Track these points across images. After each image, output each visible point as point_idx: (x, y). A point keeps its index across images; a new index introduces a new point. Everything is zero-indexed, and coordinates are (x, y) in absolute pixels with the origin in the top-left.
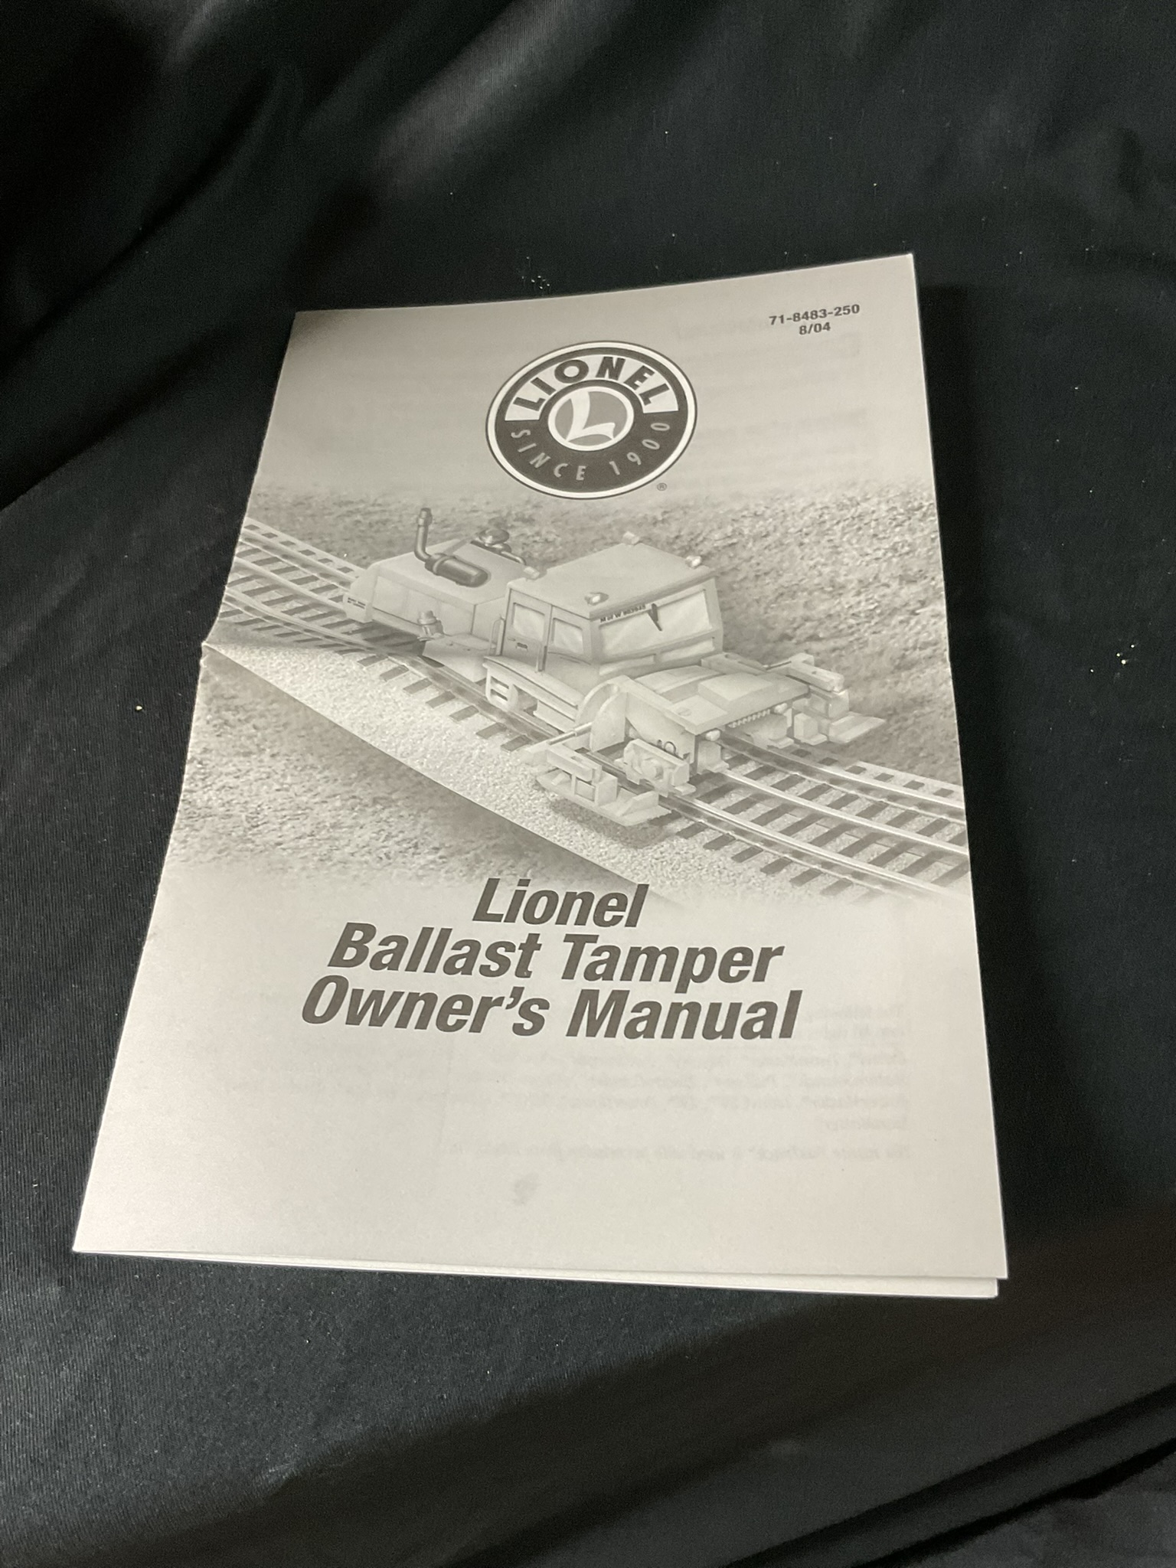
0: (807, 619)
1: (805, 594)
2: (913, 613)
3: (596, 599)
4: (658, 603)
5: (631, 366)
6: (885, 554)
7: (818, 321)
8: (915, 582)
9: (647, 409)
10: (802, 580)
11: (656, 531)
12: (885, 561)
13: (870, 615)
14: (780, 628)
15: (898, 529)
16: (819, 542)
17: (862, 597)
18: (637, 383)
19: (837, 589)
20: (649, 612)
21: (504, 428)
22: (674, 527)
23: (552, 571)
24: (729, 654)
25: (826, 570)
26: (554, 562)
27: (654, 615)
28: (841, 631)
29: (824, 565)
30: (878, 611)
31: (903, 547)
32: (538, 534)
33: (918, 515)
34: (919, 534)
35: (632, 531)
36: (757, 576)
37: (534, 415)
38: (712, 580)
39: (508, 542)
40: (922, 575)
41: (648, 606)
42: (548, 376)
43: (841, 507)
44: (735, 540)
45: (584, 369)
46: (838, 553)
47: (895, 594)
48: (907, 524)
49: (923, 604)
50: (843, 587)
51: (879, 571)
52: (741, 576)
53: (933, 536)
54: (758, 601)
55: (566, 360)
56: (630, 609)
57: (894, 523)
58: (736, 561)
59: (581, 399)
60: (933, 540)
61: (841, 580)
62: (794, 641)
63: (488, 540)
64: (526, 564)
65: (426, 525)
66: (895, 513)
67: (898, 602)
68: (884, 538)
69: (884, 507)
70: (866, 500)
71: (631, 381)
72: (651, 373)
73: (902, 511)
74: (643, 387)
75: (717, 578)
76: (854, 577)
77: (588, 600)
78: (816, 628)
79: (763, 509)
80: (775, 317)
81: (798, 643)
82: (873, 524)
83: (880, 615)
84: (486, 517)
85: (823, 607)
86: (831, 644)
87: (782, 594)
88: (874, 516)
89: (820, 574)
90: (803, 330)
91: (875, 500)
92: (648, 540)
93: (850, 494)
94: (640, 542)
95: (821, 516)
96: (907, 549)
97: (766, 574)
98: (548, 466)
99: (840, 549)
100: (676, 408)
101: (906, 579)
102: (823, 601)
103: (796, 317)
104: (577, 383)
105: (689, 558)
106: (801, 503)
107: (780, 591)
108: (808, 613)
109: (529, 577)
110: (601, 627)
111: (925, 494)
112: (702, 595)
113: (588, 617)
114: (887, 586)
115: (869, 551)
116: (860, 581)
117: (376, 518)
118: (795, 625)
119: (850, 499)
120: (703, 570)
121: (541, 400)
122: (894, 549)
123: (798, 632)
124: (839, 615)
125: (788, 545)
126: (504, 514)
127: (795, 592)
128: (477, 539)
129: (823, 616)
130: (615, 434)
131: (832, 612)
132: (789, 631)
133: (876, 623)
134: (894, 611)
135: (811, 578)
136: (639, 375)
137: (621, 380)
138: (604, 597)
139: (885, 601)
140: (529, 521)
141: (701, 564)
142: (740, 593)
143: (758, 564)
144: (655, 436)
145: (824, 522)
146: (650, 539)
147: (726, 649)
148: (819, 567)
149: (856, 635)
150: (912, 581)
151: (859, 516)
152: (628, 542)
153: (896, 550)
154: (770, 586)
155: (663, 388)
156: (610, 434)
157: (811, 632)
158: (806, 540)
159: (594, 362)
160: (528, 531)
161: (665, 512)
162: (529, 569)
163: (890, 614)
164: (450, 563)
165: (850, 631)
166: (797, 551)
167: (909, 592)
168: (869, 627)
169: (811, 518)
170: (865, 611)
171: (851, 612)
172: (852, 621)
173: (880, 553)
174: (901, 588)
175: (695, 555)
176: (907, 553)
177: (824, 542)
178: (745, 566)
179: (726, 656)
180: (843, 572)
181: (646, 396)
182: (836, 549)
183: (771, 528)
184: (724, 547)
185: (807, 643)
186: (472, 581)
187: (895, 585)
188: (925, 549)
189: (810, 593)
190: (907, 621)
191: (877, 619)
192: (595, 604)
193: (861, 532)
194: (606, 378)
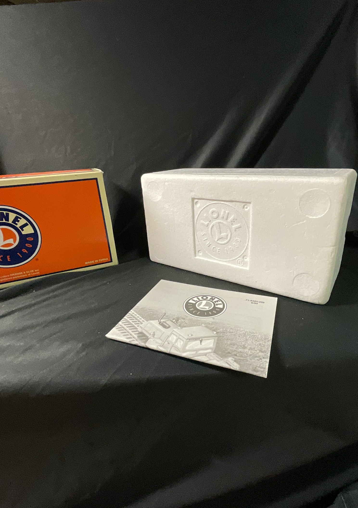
0: (235, 351)
1: (237, 346)
2: (261, 359)
3: (190, 335)
4: (203, 339)
5: (216, 300)
6: (257, 344)
7: (256, 302)
8: (263, 353)
9: (216, 306)
10: (237, 343)
11: (209, 325)
12: (257, 346)
13: (250, 355)
14: (229, 350)
15: (262, 341)
16: (243, 337)
17: (250, 351)
18: (216, 302)
19: (244, 347)
20: (200, 340)
21: (187, 303)
22: (213, 326)
23: (184, 328)
24: (215, 354)
25: (243, 343)
26: (185, 327)
27: (201, 341)
28: (243, 356)
29: (243, 342)
30: (253, 355)
31: (262, 345)
32: (185, 321)
33: (267, 340)
34: (266, 344)
35: (204, 324)
36: (227, 339)
37: (194, 302)
38: (217, 337)
39: (178, 322)
40: (265, 352)
41: (201, 339)
42: (200, 298)
43: (250, 332)
44: (225, 331)
45: (207, 298)
46: (247, 341)
47: (258, 353)
48: (264, 341)
49: (264, 358)
50: (246, 347)
51: (255, 347)
52: (224, 338)
53: (270, 345)
54: (225, 344)
55: (205, 296)
56: (196, 339)
57: (261, 340)
58: (224, 335)
59: (204, 302)
60: (269, 346)
61: (246, 346)
62: (231, 354)
63: (174, 321)
64: (179, 326)
65: (163, 316)
66: (262, 338)
67: (258, 355)
68: (258, 341)
69: (260, 336)
70: (256, 333)
71: (215, 302)
72: (220, 301)
73: (264, 338)
74: (217, 303)
75: (218, 337)
76: (249, 346)
77: (188, 335)
78: (237, 353)
79: (233, 328)
80: (247, 300)
81: (232, 355)
82: (257, 338)
83: (253, 356)
84: (176, 317)
85: (240, 350)
86: (239, 358)
87: (232, 344)
88: (257, 337)
89: (242, 343)
90: (252, 303)
91: (258, 334)
92: (206, 327)
93: (253, 331)
94: (205, 326)
95: (245, 333)
96: (263, 345)
97: (229, 339)
98: (193, 311)
99: (248, 340)
100: (222, 307)
101: (261, 351)
102: (241, 349)
103: (251, 301)
104: (205, 300)
105: (214, 332)
106: (242, 329)
107: (231, 343)
108: (236, 350)
109: (178, 329)
110: (188, 341)
111: (270, 337)
112: (213, 340)
113: (186, 339)
114: (256, 351)
115: (254, 343)
116: (250, 348)
117: (155, 313)
118: (232, 351)
119: (253, 332)
120: (216, 335)
121: (197, 301)
122: (260, 344)
123: (232, 353)
124: (243, 353)
125: (236, 336)
126: (180, 317)
127: (235, 345)
128: (172, 320)
129: (239, 351)
130: (208, 309)
131: (242, 351)
132: (230, 352)
133: (251, 358)
134: (256, 357)
135: (239, 343)
136: (217, 301)
137: (213, 301)
138: (192, 335)
139: (255, 354)
140: (184, 319)
141: (216, 334)
142: (222, 341)
143: (228, 337)
144: (216, 311)
145: (246, 334)
146: (207, 327)
147: (214, 352)
148: (242, 342)
149: (246, 358)
150: (262, 352)
151: (254, 336)
152: (202, 326)
153: (260, 345)
154: (229, 342)
155: (221, 304)
156: (207, 308)
157: (235, 354)
158: (241, 336)
159: (209, 298)
160: (183, 320)
161: (212, 323)
162: (179, 327)
163: (255, 357)
164: (164, 324)
165: (245, 357)
166: (238, 337)
167: (260, 354)
168: (249, 358)
169: (243, 332)
170: (250, 354)
171: (246, 353)
172: (246, 355)
173: (256, 344)
174: (259, 352)
175: (215, 332)
176: (263, 346)
177: (245, 337)
178: (225, 337)
179: (213, 354)
180: (247, 344)
181: (217, 305)
182: (247, 340)
183: (234, 332)
184: (222, 332)
185: (234, 356)
186: (167, 327)
187: (258, 351)
188: (267, 347)
189: (238, 346)
190: (259, 360)
191: (252, 357)
192: (190, 336)
193: (253, 339)
194: (211, 300)
